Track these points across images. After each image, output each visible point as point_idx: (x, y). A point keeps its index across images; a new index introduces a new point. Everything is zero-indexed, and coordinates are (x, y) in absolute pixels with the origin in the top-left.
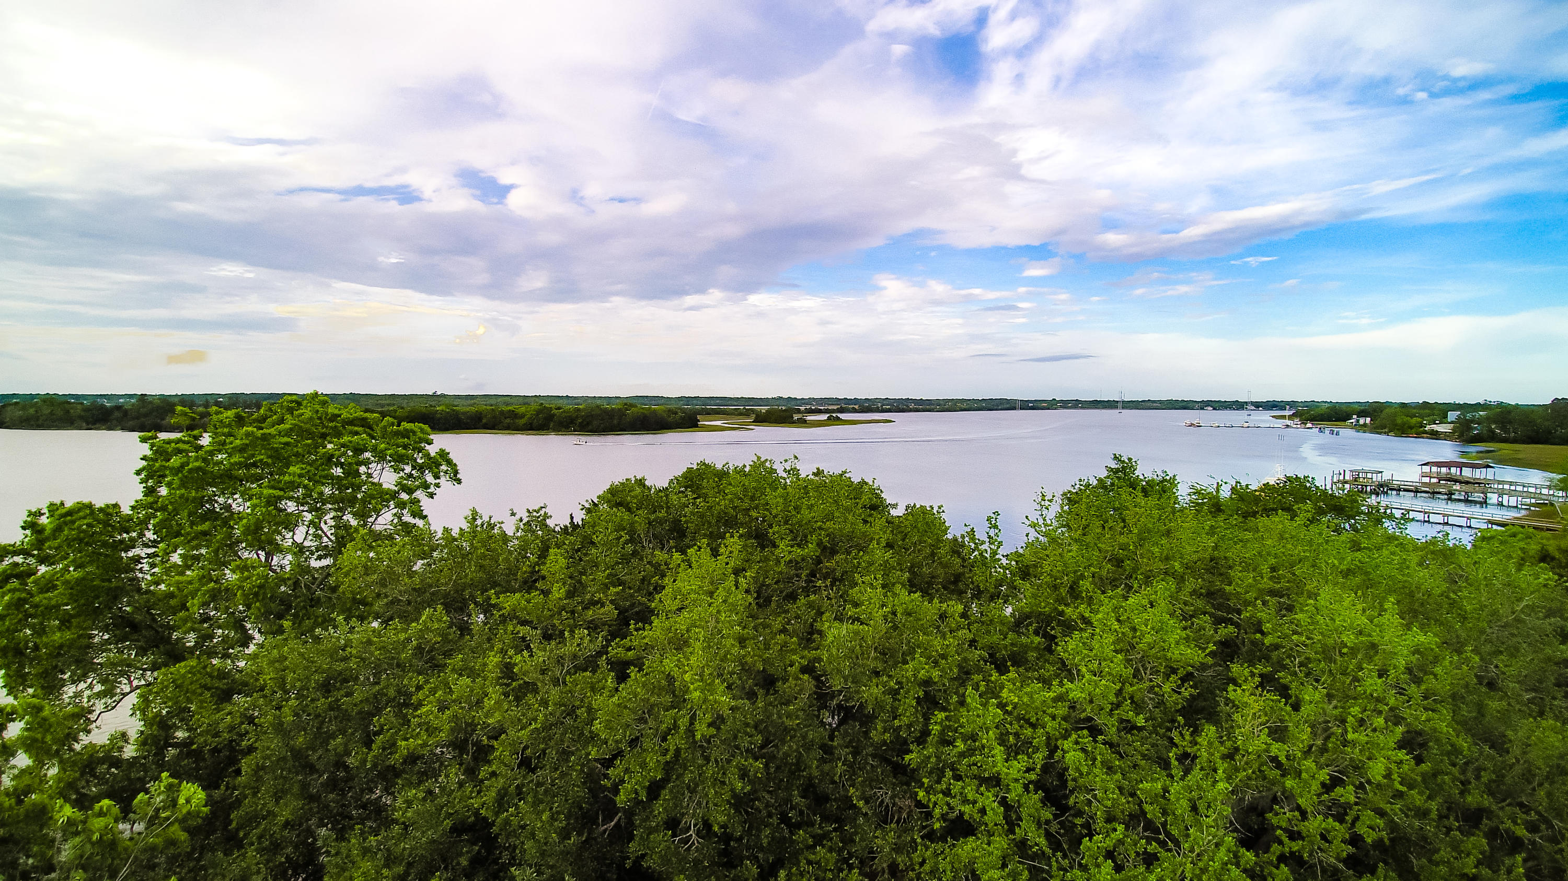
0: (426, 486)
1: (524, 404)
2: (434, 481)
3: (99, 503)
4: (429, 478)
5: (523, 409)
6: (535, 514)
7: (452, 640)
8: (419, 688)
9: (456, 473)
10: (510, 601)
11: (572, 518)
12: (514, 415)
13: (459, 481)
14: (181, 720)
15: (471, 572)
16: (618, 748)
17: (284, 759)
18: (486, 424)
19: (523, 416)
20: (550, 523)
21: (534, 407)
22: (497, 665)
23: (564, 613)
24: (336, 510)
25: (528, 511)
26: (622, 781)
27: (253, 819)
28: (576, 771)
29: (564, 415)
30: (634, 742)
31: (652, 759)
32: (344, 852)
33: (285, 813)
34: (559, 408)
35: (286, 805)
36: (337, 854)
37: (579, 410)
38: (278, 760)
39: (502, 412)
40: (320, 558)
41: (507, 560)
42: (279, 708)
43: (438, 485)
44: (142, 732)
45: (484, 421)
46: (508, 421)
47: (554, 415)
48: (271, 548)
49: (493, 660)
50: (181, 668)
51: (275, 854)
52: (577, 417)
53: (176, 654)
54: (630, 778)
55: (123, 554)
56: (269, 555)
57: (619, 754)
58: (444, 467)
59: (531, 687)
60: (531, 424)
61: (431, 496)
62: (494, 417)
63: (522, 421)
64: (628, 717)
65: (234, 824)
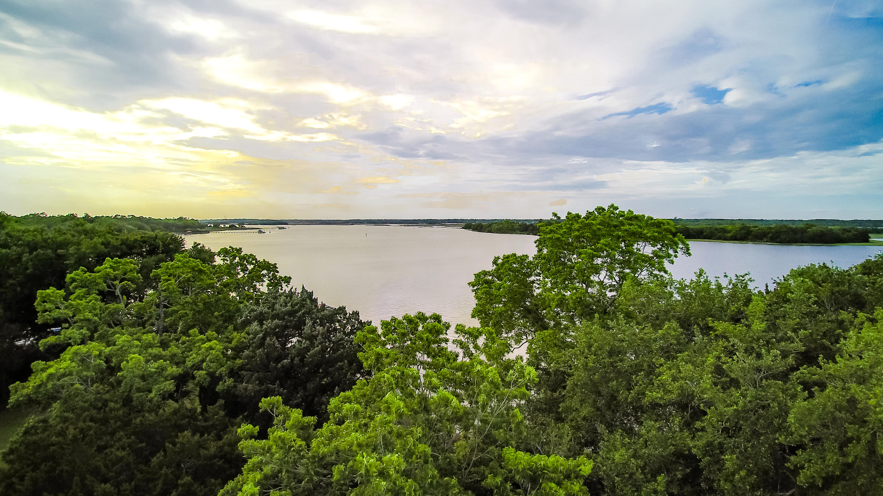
0: (669, 256)
1: (731, 224)
2: (673, 254)
3: (519, 254)
4: (671, 252)
5: (730, 228)
6: (741, 278)
7: (682, 343)
8: (661, 365)
9: (688, 249)
10: (721, 326)
11: (767, 286)
12: (724, 231)
13: (689, 254)
14: (544, 358)
15: (696, 306)
16: (802, 441)
17: (587, 384)
18: (706, 236)
19: (730, 232)
20: (751, 286)
21: (738, 226)
22: (712, 364)
23: (761, 341)
24: (620, 268)
25: (736, 276)
26: (802, 467)
27: (568, 410)
28: (765, 447)
29: (759, 231)
30: (816, 440)
31: (832, 458)
32: (612, 441)
33: (585, 411)
34: (756, 227)
35: (585, 408)
36: (608, 441)
37: (771, 228)
38: (584, 384)
39: (716, 229)
40: (611, 291)
41: (721, 302)
42: (586, 358)
43: (676, 256)
44: (528, 359)
45: (705, 234)
46: (719, 234)
47: (752, 231)
48: (589, 283)
49: (711, 360)
50: (546, 332)
51: (577, 431)
52: (769, 233)
53: (545, 327)
54: (810, 467)
55: (527, 279)
56: (587, 287)
57: (802, 446)
58: (681, 246)
59: (735, 383)
60: (735, 236)
61: (672, 262)
62: (711, 232)
63: (729, 235)
64: (814, 421)
65: (560, 410)
